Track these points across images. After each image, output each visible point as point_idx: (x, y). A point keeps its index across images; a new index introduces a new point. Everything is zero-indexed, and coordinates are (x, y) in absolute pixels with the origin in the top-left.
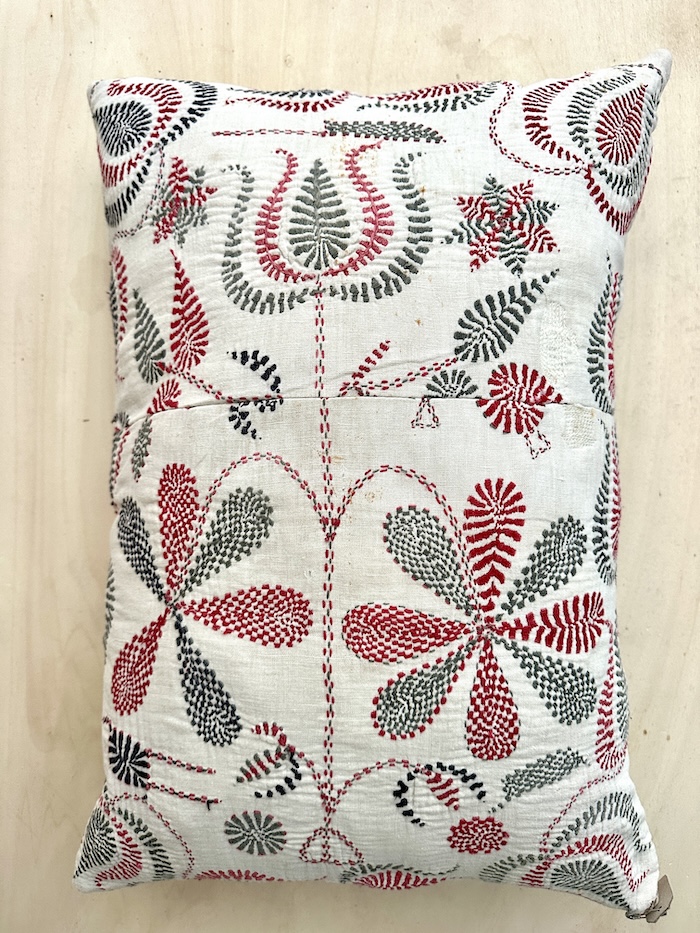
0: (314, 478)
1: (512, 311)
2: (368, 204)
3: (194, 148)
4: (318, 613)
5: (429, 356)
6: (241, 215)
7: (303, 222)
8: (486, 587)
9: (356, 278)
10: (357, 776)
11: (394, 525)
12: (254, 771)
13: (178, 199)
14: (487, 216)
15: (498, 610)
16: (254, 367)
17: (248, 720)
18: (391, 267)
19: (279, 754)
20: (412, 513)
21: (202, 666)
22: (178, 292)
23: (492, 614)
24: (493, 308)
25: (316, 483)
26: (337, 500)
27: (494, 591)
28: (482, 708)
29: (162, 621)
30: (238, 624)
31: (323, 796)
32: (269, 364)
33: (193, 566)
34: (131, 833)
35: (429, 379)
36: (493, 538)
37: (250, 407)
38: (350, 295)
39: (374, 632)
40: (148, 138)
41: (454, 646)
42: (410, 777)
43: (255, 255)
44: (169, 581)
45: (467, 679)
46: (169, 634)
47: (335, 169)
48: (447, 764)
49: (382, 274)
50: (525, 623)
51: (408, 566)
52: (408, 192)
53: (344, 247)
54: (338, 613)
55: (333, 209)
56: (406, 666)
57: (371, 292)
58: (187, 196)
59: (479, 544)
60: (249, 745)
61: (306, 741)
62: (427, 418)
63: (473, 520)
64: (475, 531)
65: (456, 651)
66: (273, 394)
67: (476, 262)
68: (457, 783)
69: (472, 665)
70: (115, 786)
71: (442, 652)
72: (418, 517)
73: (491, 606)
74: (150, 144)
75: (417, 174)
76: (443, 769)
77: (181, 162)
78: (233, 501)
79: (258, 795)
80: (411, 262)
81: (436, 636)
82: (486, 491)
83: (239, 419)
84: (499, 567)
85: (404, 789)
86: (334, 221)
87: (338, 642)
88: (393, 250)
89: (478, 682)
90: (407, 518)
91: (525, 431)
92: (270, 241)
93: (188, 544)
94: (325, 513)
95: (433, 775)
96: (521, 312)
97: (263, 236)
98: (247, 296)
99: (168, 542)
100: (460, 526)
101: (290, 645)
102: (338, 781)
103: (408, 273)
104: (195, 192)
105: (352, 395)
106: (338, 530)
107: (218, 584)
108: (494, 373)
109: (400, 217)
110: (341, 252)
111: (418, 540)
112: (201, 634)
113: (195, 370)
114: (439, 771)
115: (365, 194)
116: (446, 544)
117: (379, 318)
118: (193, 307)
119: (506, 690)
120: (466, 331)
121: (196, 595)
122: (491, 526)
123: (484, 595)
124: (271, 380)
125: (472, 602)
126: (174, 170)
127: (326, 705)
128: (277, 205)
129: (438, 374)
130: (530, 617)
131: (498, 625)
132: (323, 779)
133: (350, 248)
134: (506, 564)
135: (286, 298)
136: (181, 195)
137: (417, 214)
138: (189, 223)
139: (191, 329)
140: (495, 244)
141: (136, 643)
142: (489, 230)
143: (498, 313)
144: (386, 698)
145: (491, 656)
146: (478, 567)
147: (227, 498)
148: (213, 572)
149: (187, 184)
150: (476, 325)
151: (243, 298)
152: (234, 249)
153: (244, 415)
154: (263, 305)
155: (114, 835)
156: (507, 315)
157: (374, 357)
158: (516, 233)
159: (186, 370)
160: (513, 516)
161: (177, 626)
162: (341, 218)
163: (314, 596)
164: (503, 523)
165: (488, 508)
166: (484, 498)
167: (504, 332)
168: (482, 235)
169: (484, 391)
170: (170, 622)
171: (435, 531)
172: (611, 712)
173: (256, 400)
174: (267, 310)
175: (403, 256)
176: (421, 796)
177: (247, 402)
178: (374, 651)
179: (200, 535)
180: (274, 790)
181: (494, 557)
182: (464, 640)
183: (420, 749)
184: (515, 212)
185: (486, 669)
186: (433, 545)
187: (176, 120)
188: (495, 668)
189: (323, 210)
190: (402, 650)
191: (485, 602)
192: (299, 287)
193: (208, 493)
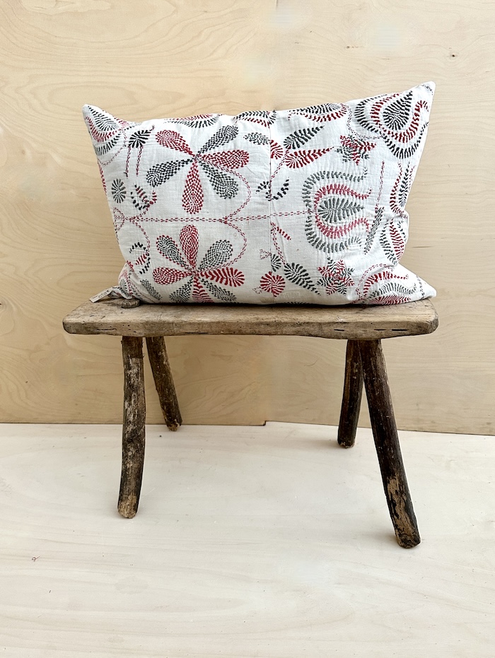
0: (242, 214)
1: (303, 282)
2: (343, 228)
3: (381, 151)
4: (195, 217)
5: (286, 254)
6: (344, 177)
7: (337, 204)
8: (208, 274)
9: (314, 226)
10: (143, 230)
11: (226, 244)
12: (140, 192)
13: (357, 147)
14: (338, 271)
15: (202, 278)
16: (282, 189)
17: (157, 189)
18: (318, 239)
19: (147, 201)
20: (230, 250)
21: (174, 171)
22: (317, 152)
23: (200, 276)
24: (304, 276)
25: (240, 214)
26: (233, 223)
27: (207, 277)
28: (170, 273)
29: (190, 153)
30: (190, 185)
31: (134, 218)
32: (283, 195)
33: (210, 166)
34: (111, 138)
35: (277, 255)
36: (224, 277)
37: (268, 189)
38: (308, 224)
39: (189, 236)
40: (388, 129)
41: (188, 263)
42: (144, 248)
43: (326, 185)
44: (205, 156)
45: (178, 268)
46: (186, 156)
47: (359, 215)
48: (150, 261)
49: (316, 235)
50: (199, 285)
51: (212, 249)
52: (347, 243)
53: (326, 221)
54: (195, 223)
55: (342, 215)
56: (179, 247)
57: (309, 231)
58: (358, 152)
59: (222, 272)
60: (148, 190)
61: (153, 211)
62: (264, 255)
63: (230, 271)
64: (226, 271)
66: (272, 197)
67: (320, 269)
68: (144, 265)
69: (183, 269)
70: (129, 133)
71: (185, 260)
72: (229, 252)
73: (203, 276)
74: (385, 131)
75: (354, 246)
76: (148, 260)
77: (373, 147)
78: (233, 183)
79: (132, 193)
80: (320, 246)
81: (190, 258)
82: (240, 275)
83: (264, 185)
84: (215, 279)
85: (141, 246)
86: (337, 215)
87: (185, 224)
88: (324, 239)
89: (178, 271)
90: (228, 248)
91: (262, 287)
92: (331, 191)
93: (218, 164)
94: (229, 218)
95: (146, 256)
96: (303, 285)
97: (333, 187)
98: (310, 183)
99: (219, 155)
100: (227, 266)
101: (183, 205)
102: (140, 223)
103: (315, 245)
104: (358, 155)
105: (271, 227)
106: (223, 224)
107: (203, 174)
108: (281, 277)
109: (337, 241)
110: (324, 219)
111: (221, 252)
112: (186, 169)
113: (285, 164)
114: (148, 258)
115: (347, 227)
116: (221, 262)
117: (299, 235)
118: (309, 160)
119: (177, 280)
120: (295, 267)
121: (200, 168)
122: (228, 277)
123: (206, 273)
124: (277, 196)
125: (203, 270)
126: (370, 144)
127: (164, 219)
128: (346, 193)
129: (279, 258)
130: (202, 287)
131: (197, 278)
132: (140, 218)
133: (326, 222)
134: (217, 281)
135: (308, 199)
136: (358, 148)
137: (338, 247)
138: (346, 154)
139: (301, 160)
140: (328, 275)
141: (183, 142)
142: (333, 273)
143: (302, 277)
144: (169, 240)
145: (187, 275)
146: (214, 272)
147: (235, 180)
148: (208, 174)
149: (363, 150)
150: (297, 270)
151: (309, 181)
152: (330, 176)
153: (265, 187)
154: (306, 190)
155: (110, 131)
156: (302, 280)
157: (285, 235)
158: (333, 282)
159: (285, 160)
160: (232, 283)
161: (188, 160)
162: (338, 218)
163: (200, 215)
164: (230, 279)
165: (234, 276)
166: (237, 275)
167: (296, 280)
168: (331, 270)
169: (274, 274)
170: (190, 157)
171: (225, 258)
173: (270, 191)
174: (304, 192)
175: (323, 243)
176: (139, 252)
177: (269, 188)
178: (183, 236)
179: (222, 169)
180: (134, 199)
181: (218, 277)
182: (190, 267)
183: (154, 251)
184: (340, 281)
185: (182, 274)
186: (220, 257)
187: (393, 139)
188: (183, 277)
189: (342, 211)
190: (184, 246)
191: (203, 273)
192: (312, 204)
193: (237, 172)
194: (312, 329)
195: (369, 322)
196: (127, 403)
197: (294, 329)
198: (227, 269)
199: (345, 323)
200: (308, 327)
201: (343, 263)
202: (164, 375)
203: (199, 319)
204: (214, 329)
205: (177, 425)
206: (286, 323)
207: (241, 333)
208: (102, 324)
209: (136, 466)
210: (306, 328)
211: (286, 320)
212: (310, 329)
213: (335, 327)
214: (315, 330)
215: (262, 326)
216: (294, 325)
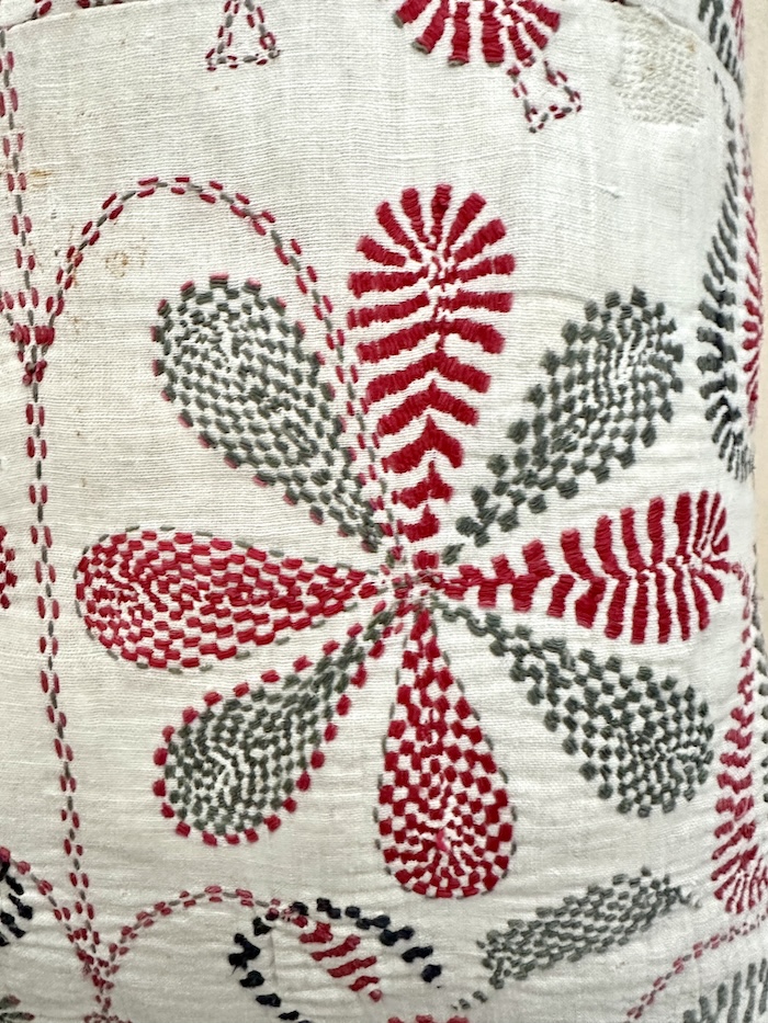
4: (24, 556)
8: (413, 479)
10: (145, 919)
11: (177, 331)
15: (447, 536)
20: (219, 294)
23: (431, 545)
26: (44, 281)
27: (436, 487)
28: (415, 778)
31: (82, 955)
36: (427, 346)
39: (143, 598)
41: (337, 628)
42: (260, 929)
48: (340, 903)
51: (214, 431)
54: (66, 556)
56: (222, 678)
62: (245, 40)
63: (373, 299)
64: (380, 330)
65: (342, 638)
68: (370, 945)
71: (310, 644)
72: (235, 305)
73: (428, 527)
76: (334, 914)
82: (404, 222)
84: (447, 423)
85: (252, 952)
87: (70, 622)
89: (402, 714)
90: (208, 309)
91: (510, 58)
94: (20, 315)
95: (311, 927)
100: (339, 319)
102: (108, 923)
106: (52, 355)
111: (235, 362)
114: (324, 917)
116: (305, 367)
119: (476, 736)
122: (423, 315)
123: (412, 497)
125: (380, 517)
127: (58, 765)
130: (534, 553)
131: (450, 572)
132: (76, 921)
134: (466, 414)
144: (183, 751)
145: (433, 651)
146: (391, 425)
160: (481, 285)
164: (445, 303)
165: (412, 266)
166: (402, 239)
171: (276, 335)
172: (747, 782)
176: (292, 967)
178: (147, 642)
181: (434, 397)
182: (363, 611)
183: (270, 869)
185: (422, 683)
186: (272, 372)
190: (208, 638)
191: (412, 516)
198: (363, 318)
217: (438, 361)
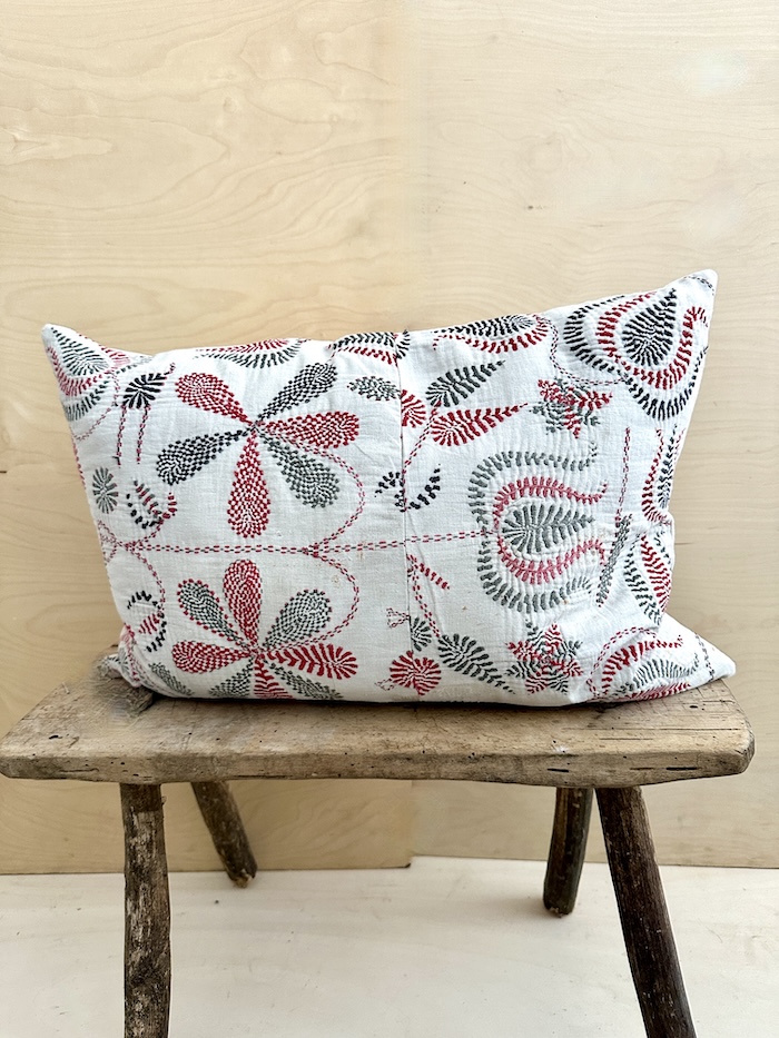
0: (349, 537)
1: (479, 671)
2: (555, 563)
3: (622, 408)
4: (253, 542)
5: (440, 618)
6: (551, 463)
7: (541, 516)
8: (283, 656)
9: (496, 561)
10: (150, 568)
11: (317, 597)
12: (143, 494)
13: (573, 402)
14: (550, 648)
15: (270, 662)
16: (428, 488)
17: (176, 490)
18: (505, 586)
19: (157, 513)
20: (327, 609)
21: (211, 454)
22: (493, 412)
23: (267, 658)
24: (479, 659)
25: (343, 539)
26: (330, 556)
27: (282, 661)
28: (205, 652)
29: (243, 418)
30: (242, 482)
31: (134, 544)
32: (429, 499)
33: (283, 444)
34: (90, 390)
35: (423, 619)
36: (316, 661)
37: (399, 488)
38: (483, 557)
39: (242, 582)
40: (634, 366)
41: (241, 635)
42: (155, 603)
43: (516, 479)
44: (272, 424)
45: (223, 643)
46: (235, 425)
47: (585, 534)
48: (166, 628)
49: (500, 580)
50: (266, 675)
51: (289, 607)
52: (565, 591)
53: (520, 549)
54: (253, 557)
55: (550, 537)
56: (223, 603)
57: (485, 572)
58: (576, 411)
59: (310, 652)
60: (160, 490)
61: (168, 533)
62: (394, 619)
63: (327, 650)
64: (319, 651)
65: (239, 636)
66: (408, 505)
67: (513, 646)
68: (155, 634)
69: (231, 646)
70: (125, 379)
71: (236, 628)
72: (324, 614)
73: (272, 658)
74: (628, 368)
75: (579, 595)
76: (163, 626)
77: (606, 401)
78: (329, 476)
79: (128, 496)
80: (510, 600)
81: (246, 625)
82: (348, 658)
83: (390, 480)
84: (298, 664)
85: (148, 598)
86: (541, 539)
87: (234, 557)
88: (517, 585)
89: (222, 649)
90: (322, 606)
91: (394, 679)
92: (527, 491)
93: (298, 440)
94: (322, 546)
95: (158, 618)
96: (478, 676)
97: (531, 483)
98: (483, 476)
99: (300, 422)
100: (321, 641)
101: (230, 521)
102: (145, 554)
103: (500, 599)
104: (577, 418)
105: (407, 565)
106: (310, 556)
107: (268, 461)
108: (431, 662)
109: (544, 588)
110: (516, 547)
111: (308, 614)
112: (235, 450)
113: (430, 437)
114: (161, 622)
115: (562, 561)
116: (307, 633)
117: (466, 580)
118: (478, 429)
119: (220, 666)
120: (460, 642)
121: (261, 447)
122: (324, 661)
123: (278, 654)
124: (417, 502)
125: (271, 648)
126: (600, 396)
127: (192, 548)
128: (557, 493)
129: (427, 625)
130: (271, 677)
131: (261, 661)
132: (145, 544)
133: (519, 553)
134: (301, 668)
135: (480, 507)
136: (576, 405)
137: (547, 600)
138: (551, 416)
139: (462, 430)
140: (529, 657)
141: (228, 396)
142: (540, 652)
143: (476, 662)
144: (201, 589)
145: (240, 657)
146: (296, 652)
147: (332, 471)
148: (278, 460)
149: (586, 409)
150: (465, 648)
151: (482, 472)
152: (523, 460)
153: (393, 484)
154: (476, 489)
155: (88, 375)
156: (475, 667)
157: (436, 579)
158: (539, 670)
159: (431, 429)
160: (333, 672)
161: (239, 432)
162: (543, 544)
163: (262, 540)
164: (327, 666)
165: (336, 659)
166: (343, 657)
167: (462, 666)
168: (535, 648)
169: (417, 655)
170: (242, 426)
171: (316, 625)
173: (403, 492)
174: (471, 493)
175: (514, 594)
176: (144, 609)
177: (402, 485)
178: (230, 582)
179: (305, 451)
180: (132, 508)
181: (304, 662)
182: (247, 641)
183: (173, 609)
184: (555, 668)
185: (231, 654)
186: (306, 624)
187: (643, 384)
188: (233, 660)
189: (550, 530)
190: (233, 601)
191: (273, 654)
192: (489, 517)
193: (336, 456)
194: (501, 768)
195: (618, 754)
196: (130, 904)
197: (464, 768)
198: (321, 646)
199: (569, 756)
200: (494, 765)
201: (558, 630)
202: (216, 800)
203: (266, 748)
204: (297, 768)
205: (246, 879)
206: (446, 758)
207: (353, 775)
208: (69, 761)
209: (151, 1029)
210: (489, 766)
211: (446, 749)
212: (498, 768)
213: (548, 764)
214: (510, 770)
215: (398, 762)
216: (463, 760)
217: (313, 664)
